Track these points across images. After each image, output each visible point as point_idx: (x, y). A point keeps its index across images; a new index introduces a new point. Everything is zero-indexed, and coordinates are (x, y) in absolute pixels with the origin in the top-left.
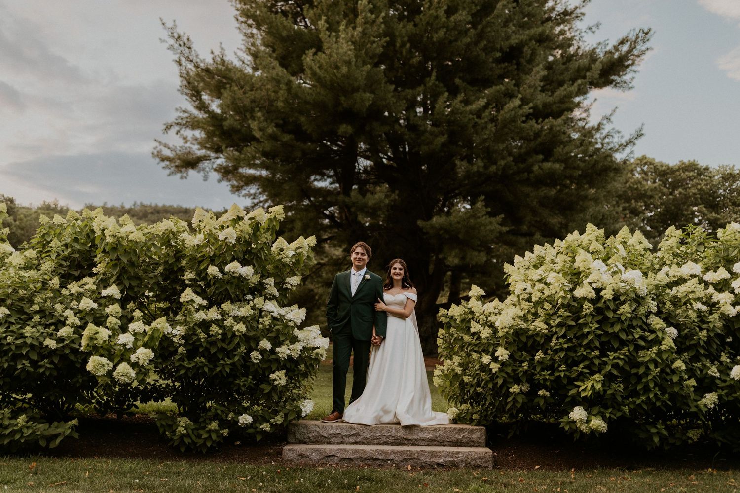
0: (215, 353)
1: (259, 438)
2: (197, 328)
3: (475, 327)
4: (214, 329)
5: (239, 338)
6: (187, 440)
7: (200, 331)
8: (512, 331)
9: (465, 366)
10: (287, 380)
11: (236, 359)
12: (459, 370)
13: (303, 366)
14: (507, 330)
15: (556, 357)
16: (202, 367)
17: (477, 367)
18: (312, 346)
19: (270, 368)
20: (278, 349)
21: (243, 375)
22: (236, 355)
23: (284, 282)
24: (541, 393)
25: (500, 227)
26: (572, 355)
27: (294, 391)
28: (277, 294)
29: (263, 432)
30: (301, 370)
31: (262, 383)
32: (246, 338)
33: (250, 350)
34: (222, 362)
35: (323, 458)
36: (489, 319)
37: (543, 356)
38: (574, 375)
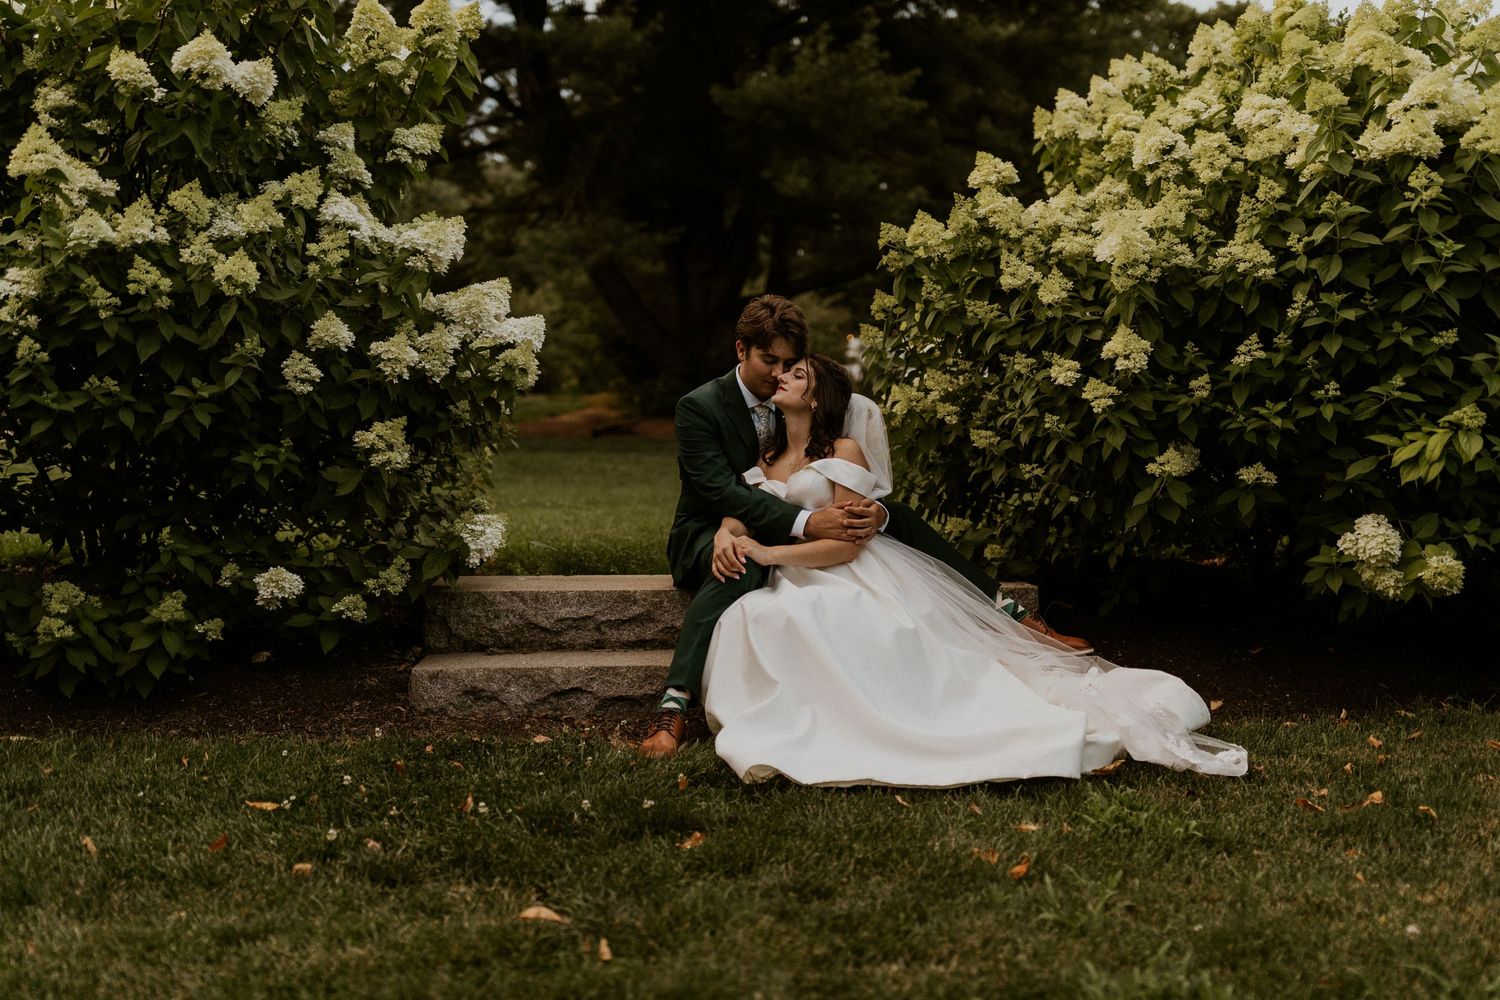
0: (153, 361)
1: (328, 644)
2: (79, 272)
3: (1014, 273)
4: (145, 275)
5: (235, 308)
6: (78, 660)
7: (91, 280)
8: (1156, 273)
9: (967, 401)
10: (413, 455)
11: (231, 379)
12: (948, 413)
13: (464, 404)
14: (1143, 268)
15: (1308, 357)
16: (112, 411)
17: (1028, 398)
18: (489, 343)
19: (354, 410)
20: (376, 347)
21: (263, 439)
22: (230, 367)
23: (386, 142)
24: (1248, 475)
25: (905, 101)
26: (1362, 347)
27: (436, 490)
28: (367, 178)
29: (342, 624)
30: (459, 420)
31: (330, 463)
32: (261, 310)
33: (282, 351)
34: (180, 391)
35: (543, 701)
36: (1057, 245)
37: (1261, 354)
38: (1367, 411)
